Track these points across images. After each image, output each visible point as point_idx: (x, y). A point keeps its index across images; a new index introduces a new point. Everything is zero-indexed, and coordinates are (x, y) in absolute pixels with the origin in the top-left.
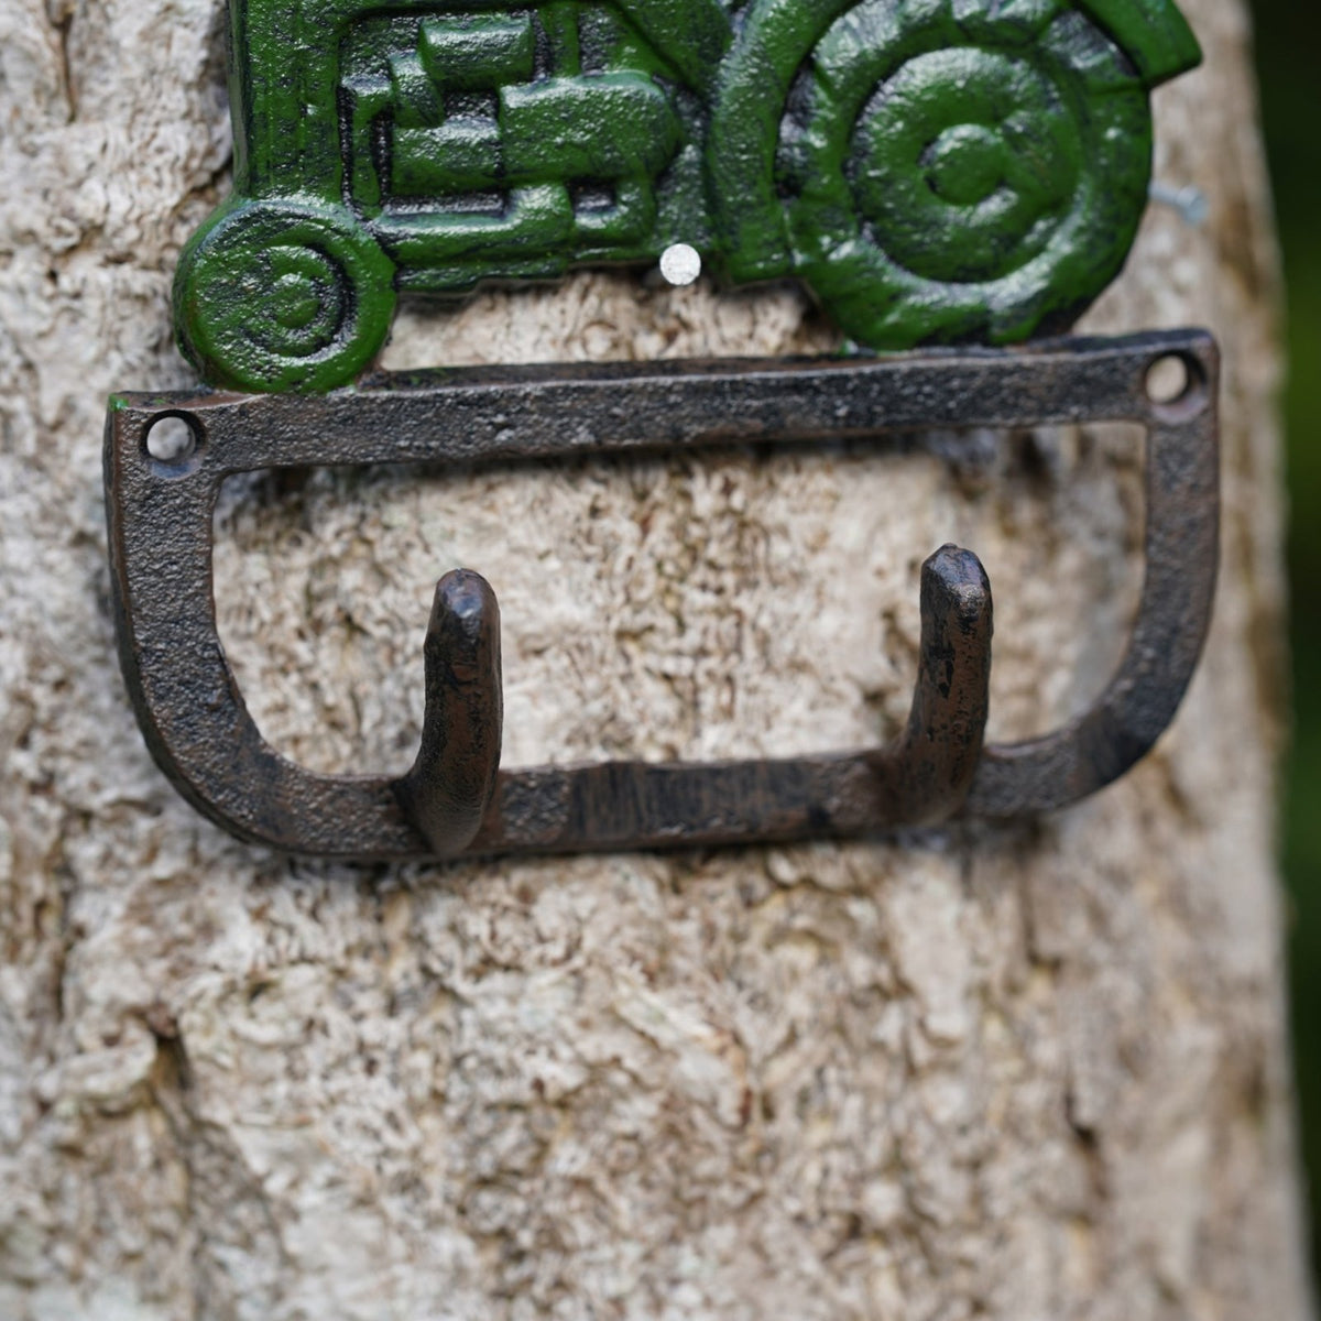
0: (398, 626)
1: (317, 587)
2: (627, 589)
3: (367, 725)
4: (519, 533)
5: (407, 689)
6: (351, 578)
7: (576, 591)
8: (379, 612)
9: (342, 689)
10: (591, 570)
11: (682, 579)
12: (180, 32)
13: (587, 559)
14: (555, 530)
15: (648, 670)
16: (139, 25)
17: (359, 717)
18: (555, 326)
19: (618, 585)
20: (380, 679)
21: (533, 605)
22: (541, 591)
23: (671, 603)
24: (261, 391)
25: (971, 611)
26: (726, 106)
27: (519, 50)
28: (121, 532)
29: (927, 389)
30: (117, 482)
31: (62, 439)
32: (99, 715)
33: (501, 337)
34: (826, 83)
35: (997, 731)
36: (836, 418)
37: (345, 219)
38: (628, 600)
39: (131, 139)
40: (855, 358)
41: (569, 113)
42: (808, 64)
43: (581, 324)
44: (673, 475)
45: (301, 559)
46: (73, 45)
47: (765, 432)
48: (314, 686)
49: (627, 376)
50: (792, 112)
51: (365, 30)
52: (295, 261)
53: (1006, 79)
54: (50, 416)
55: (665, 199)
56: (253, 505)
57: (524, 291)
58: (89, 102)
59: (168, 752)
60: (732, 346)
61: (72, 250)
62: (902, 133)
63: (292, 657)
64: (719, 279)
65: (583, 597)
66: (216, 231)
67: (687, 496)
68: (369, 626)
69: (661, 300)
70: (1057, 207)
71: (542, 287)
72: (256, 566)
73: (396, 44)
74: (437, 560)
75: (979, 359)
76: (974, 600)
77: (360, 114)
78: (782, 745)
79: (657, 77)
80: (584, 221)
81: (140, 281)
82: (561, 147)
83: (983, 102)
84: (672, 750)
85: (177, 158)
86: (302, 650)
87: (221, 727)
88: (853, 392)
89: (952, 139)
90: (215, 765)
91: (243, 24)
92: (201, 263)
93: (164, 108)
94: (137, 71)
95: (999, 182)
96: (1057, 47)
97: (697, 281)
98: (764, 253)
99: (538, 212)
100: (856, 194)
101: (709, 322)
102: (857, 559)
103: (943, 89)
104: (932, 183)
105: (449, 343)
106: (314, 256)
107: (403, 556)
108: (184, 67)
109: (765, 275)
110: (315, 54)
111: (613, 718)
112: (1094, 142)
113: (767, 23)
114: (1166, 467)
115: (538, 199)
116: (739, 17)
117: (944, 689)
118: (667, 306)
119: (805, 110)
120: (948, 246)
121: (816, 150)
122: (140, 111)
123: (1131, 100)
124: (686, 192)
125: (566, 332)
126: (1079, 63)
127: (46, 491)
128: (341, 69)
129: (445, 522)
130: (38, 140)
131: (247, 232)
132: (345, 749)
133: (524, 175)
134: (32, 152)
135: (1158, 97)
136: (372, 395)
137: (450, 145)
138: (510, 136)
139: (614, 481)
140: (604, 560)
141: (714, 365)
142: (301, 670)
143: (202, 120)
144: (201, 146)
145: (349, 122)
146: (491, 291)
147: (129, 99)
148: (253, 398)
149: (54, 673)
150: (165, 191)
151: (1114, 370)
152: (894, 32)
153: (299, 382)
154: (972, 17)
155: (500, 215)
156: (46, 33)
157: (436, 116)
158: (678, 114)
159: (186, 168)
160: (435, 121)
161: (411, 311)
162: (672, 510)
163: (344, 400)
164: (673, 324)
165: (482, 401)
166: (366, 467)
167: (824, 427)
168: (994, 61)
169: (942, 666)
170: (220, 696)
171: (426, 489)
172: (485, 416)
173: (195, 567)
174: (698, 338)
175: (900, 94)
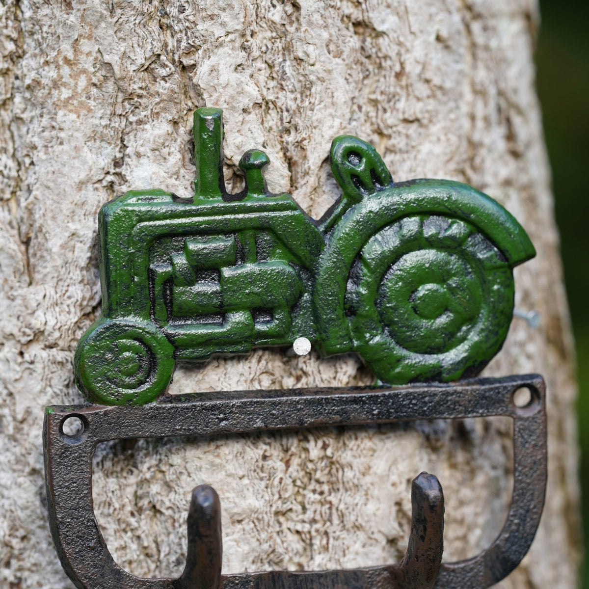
0: (176, 510)
1: (140, 492)
2: (279, 492)
3: (162, 555)
4: (230, 468)
5: (180, 538)
6: (155, 488)
7: (256, 493)
8: (168, 504)
9: (151, 539)
10: (263, 484)
11: (304, 489)
12: (78, 245)
13: (262, 479)
14: (247, 466)
15: (289, 529)
16: (60, 242)
17: (159, 551)
18: (246, 374)
19: (275, 491)
20: (169, 534)
21: (237, 500)
22: (241, 494)
23: (299, 499)
24: (114, 405)
25: (434, 502)
26: (322, 276)
27: (229, 251)
28: (51, 469)
29: (414, 402)
30: (49, 446)
31: (25, 426)
32: (41, 552)
33: (222, 379)
34: (367, 265)
35: (448, 556)
36: (374, 415)
37: (152, 327)
38: (280, 498)
39: (56, 293)
40: (381, 388)
41: (251, 279)
42: (359, 256)
43: (258, 374)
44: (300, 441)
45: (133, 480)
46: (31, 251)
47: (341, 421)
48: (139, 537)
49: (278, 396)
50: (352, 278)
51: (161, 243)
52: (129, 346)
53: (448, 263)
54: (20, 417)
55: (295, 317)
56: (111, 456)
57: (232, 359)
58: (37, 276)
59: (72, 569)
60: (326, 382)
61: (30, 341)
62: (401, 287)
63: (128, 524)
64: (319, 352)
65: (260, 496)
66: (94, 333)
67: (306, 450)
68: (163, 510)
69: (294, 362)
70: (471, 320)
71: (240, 357)
72: (112, 484)
73: (174, 249)
74: (194, 480)
75: (437, 388)
76: (435, 497)
77: (158, 280)
78: (350, 563)
79: (291, 263)
80: (259, 327)
81: (60, 356)
82: (248, 294)
83: (438, 274)
84: (300, 565)
85: (77, 301)
86: (133, 521)
87: (96, 557)
88: (380, 403)
89: (423, 290)
90: (93, 574)
91: (106, 242)
92: (87, 347)
93: (71, 278)
94: (59, 262)
95: (446, 309)
96: (471, 249)
97: (310, 353)
98: (340, 341)
99: (238, 323)
100: (381, 314)
101: (316, 372)
102: (384, 478)
103: (420, 267)
104: (415, 309)
105: (199, 382)
106: (138, 344)
107: (178, 478)
108: (80, 260)
109: (340, 350)
110: (138, 254)
111: (273, 551)
112: (488, 291)
113: (340, 239)
114: (522, 437)
115: (238, 318)
116: (328, 236)
117: (423, 538)
118: (297, 364)
119: (357, 277)
120: (423, 337)
121: (363, 295)
122: (61, 280)
123: (505, 272)
124: (305, 314)
125: (251, 376)
126: (480, 256)
127: (18, 450)
128: (150, 261)
129: (197, 463)
130: (15, 293)
131: (108, 334)
132: (153, 566)
133: (232, 307)
134: (12, 299)
135: (516, 271)
136: (164, 406)
137: (198, 294)
138: (225, 289)
139: (273, 444)
140: (269, 480)
141: (318, 391)
142: (132, 530)
143: (88, 284)
144: (88, 295)
145: (153, 284)
146: (217, 359)
147: (56, 275)
148: (110, 408)
149: (21, 533)
150: (72, 316)
151: (499, 393)
152: (397, 242)
153: (131, 400)
154: (432, 236)
155: (221, 325)
156: (19, 246)
157: (192, 281)
158: (301, 279)
159: (81, 305)
160: (191, 283)
161: (182, 368)
162: (300, 457)
163: (151, 408)
164: (300, 373)
165: (213, 408)
166: (162, 438)
167: (368, 419)
168: (442, 255)
169: (421, 527)
170: (95, 543)
171: (188, 448)
172: (215, 415)
173: (84, 484)
174: (311, 379)
175: (400, 270)
